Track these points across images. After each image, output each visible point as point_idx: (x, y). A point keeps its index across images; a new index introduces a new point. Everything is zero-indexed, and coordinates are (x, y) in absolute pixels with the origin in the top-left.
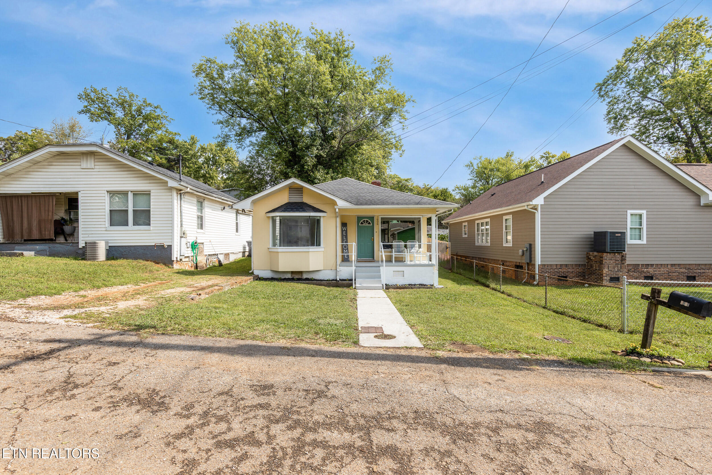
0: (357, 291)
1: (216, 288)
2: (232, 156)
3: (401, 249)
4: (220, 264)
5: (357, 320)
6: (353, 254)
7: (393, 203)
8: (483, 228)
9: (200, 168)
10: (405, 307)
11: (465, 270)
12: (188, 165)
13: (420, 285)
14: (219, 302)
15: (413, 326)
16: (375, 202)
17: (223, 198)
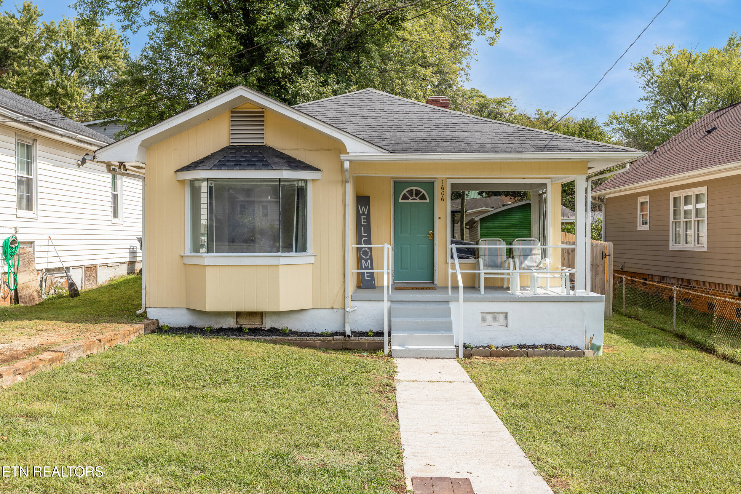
0: (395, 361)
1: (47, 356)
2: (113, 48)
3: (499, 260)
4: (74, 292)
5: (399, 455)
6: (385, 270)
7: (482, 149)
8: (688, 207)
9: (44, 74)
10: (519, 412)
11: (647, 306)
12: (17, 68)
13: (546, 346)
14: (43, 398)
15: (555, 476)
16: (438, 145)
17: (79, 136)
